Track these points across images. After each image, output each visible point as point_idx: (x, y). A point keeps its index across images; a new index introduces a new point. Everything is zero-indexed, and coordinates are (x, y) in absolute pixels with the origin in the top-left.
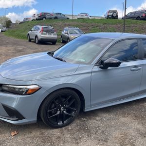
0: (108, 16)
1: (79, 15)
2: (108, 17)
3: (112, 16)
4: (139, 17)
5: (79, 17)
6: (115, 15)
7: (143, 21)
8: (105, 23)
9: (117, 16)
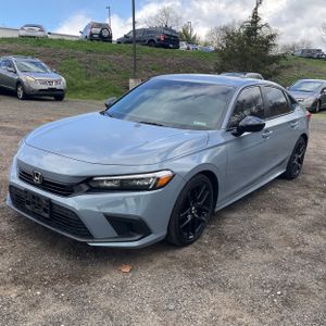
0: (92, 34)
1: (22, 29)
2: (91, 37)
3: (100, 35)
4: (152, 40)
5: (23, 33)
6: (105, 34)
7: (163, 49)
8: (90, 51)
9: (110, 37)
